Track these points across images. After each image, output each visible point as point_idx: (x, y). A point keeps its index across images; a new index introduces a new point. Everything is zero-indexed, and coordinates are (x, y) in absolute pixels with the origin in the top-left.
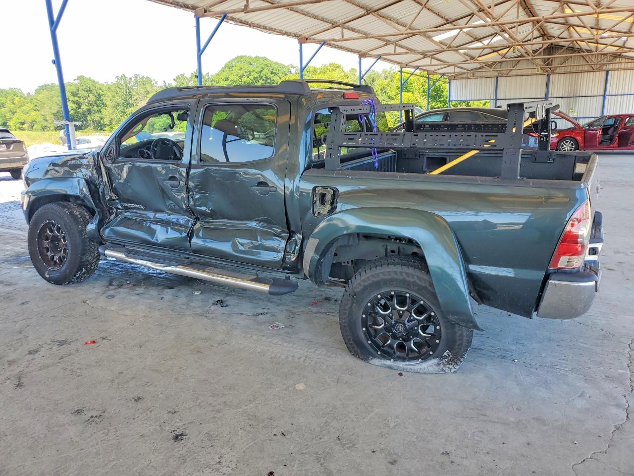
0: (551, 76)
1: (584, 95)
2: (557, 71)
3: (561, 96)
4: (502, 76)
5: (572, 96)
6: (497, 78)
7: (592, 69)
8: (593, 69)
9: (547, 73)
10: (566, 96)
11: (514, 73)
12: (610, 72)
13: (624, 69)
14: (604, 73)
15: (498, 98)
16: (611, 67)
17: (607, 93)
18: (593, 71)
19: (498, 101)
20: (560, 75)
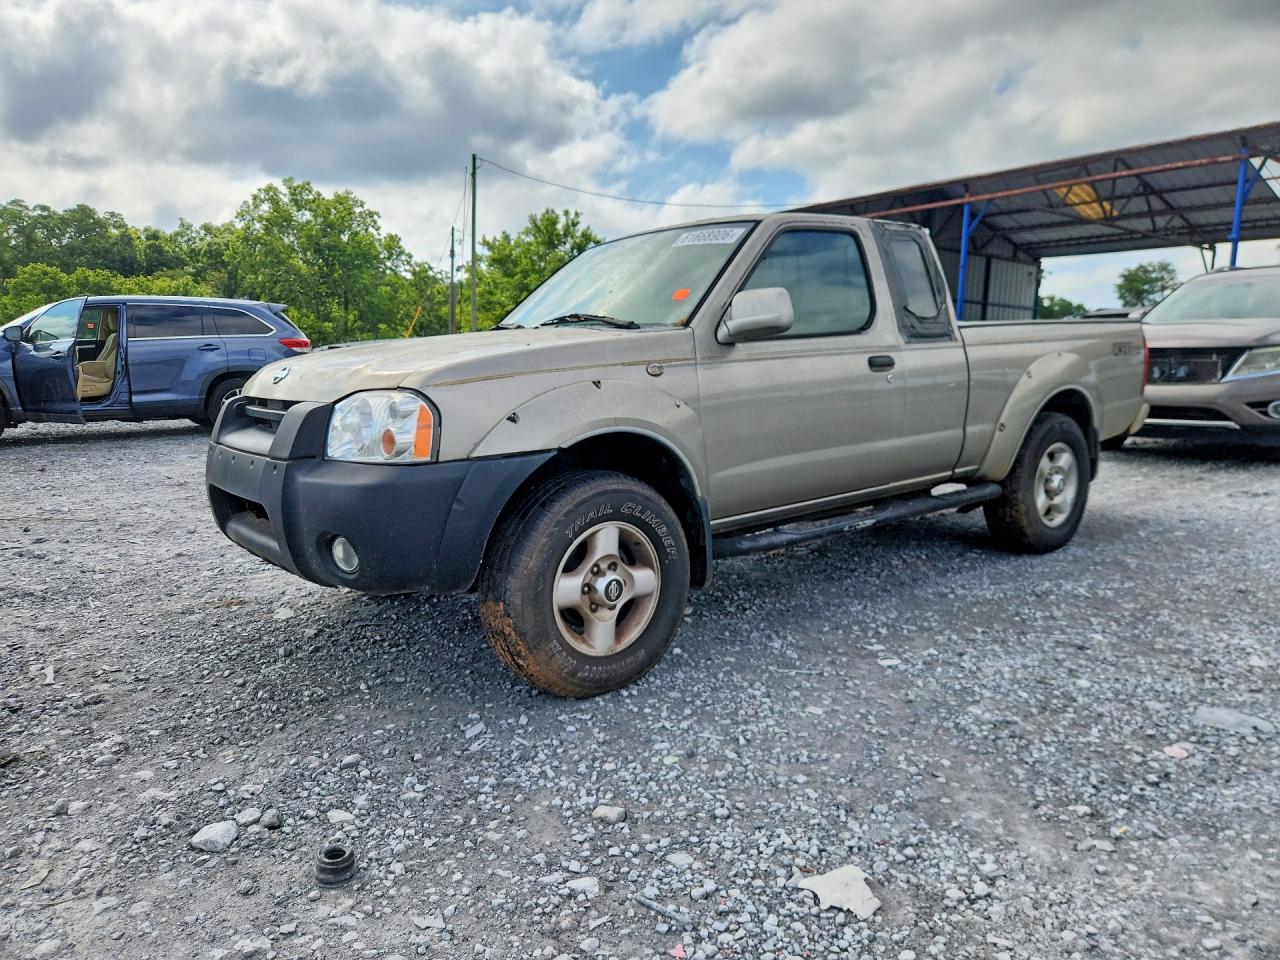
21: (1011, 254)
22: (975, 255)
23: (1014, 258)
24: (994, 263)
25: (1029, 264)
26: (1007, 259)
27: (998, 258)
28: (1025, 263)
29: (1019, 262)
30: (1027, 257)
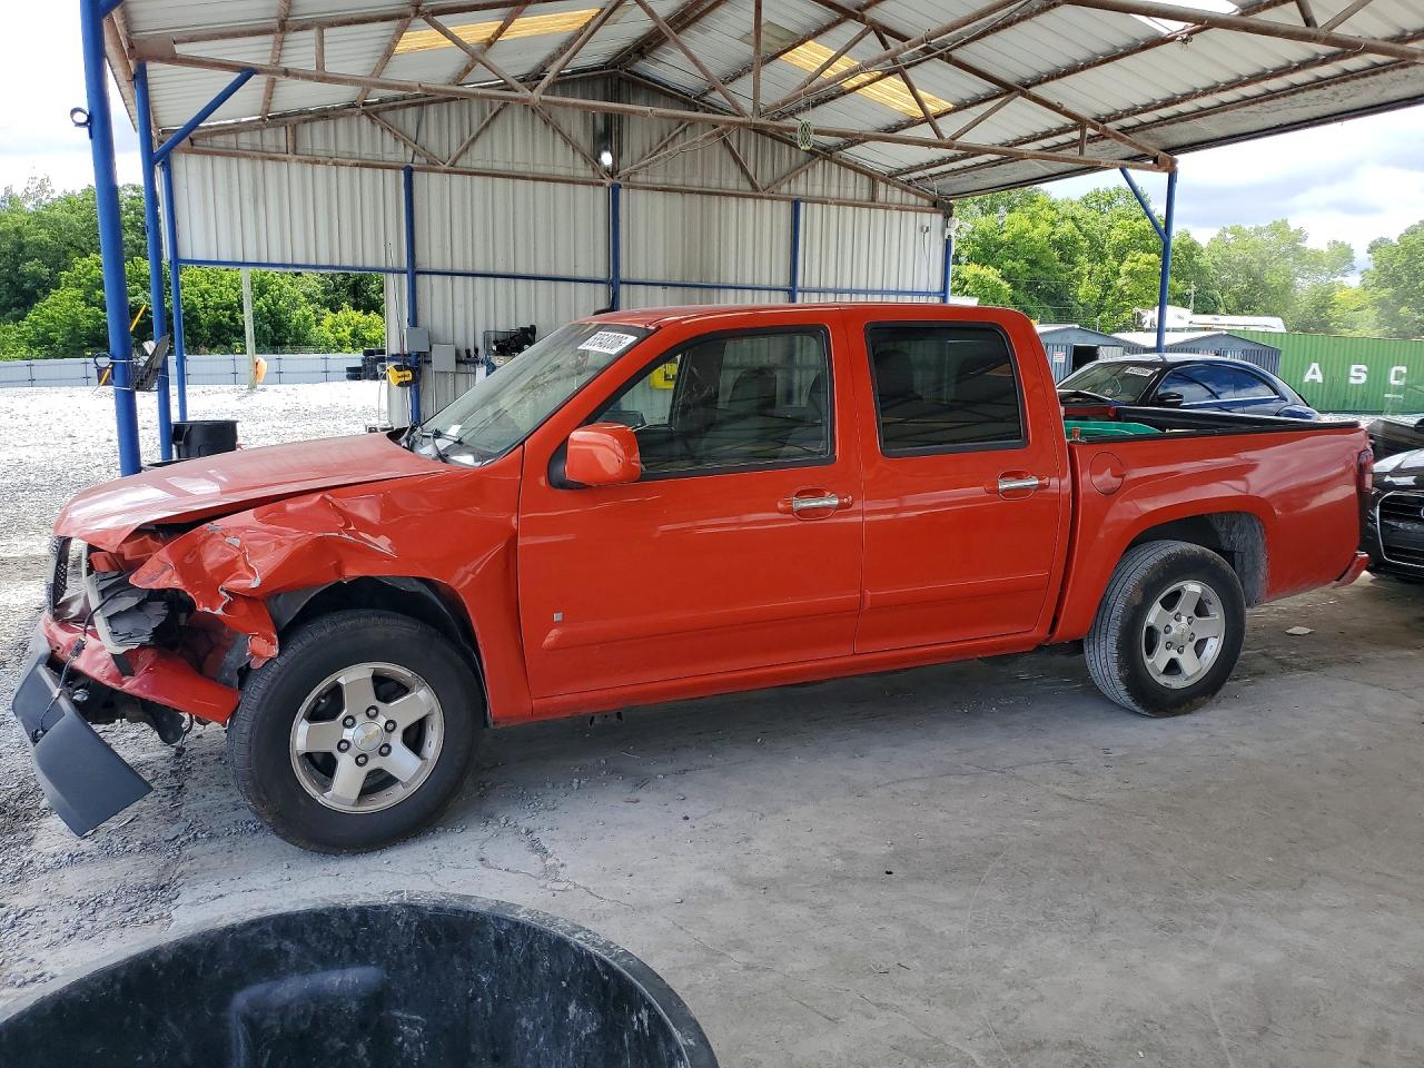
0: (623, 193)
1: (731, 281)
2: (640, 178)
3: (659, 277)
4: (431, 166)
5: (695, 280)
6: (409, 172)
7: (749, 187)
8: (754, 187)
9: (608, 182)
10: (677, 279)
11: (478, 158)
12: (802, 204)
13: (841, 203)
14: (784, 209)
15: (419, 268)
16: (800, 188)
17: (799, 283)
18: (756, 192)
19: (422, 280)
20: (650, 192)
21: (865, 195)
22: (755, 197)
23: (872, 202)
24: (811, 215)
25: (917, 209)
26: (855, 204)
27: (822, 203)
28: (902, 208)
29: (886, 207)
30: (912, 199)
